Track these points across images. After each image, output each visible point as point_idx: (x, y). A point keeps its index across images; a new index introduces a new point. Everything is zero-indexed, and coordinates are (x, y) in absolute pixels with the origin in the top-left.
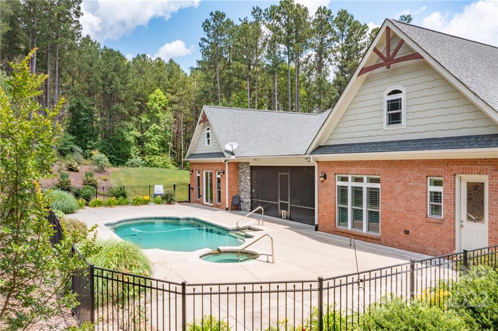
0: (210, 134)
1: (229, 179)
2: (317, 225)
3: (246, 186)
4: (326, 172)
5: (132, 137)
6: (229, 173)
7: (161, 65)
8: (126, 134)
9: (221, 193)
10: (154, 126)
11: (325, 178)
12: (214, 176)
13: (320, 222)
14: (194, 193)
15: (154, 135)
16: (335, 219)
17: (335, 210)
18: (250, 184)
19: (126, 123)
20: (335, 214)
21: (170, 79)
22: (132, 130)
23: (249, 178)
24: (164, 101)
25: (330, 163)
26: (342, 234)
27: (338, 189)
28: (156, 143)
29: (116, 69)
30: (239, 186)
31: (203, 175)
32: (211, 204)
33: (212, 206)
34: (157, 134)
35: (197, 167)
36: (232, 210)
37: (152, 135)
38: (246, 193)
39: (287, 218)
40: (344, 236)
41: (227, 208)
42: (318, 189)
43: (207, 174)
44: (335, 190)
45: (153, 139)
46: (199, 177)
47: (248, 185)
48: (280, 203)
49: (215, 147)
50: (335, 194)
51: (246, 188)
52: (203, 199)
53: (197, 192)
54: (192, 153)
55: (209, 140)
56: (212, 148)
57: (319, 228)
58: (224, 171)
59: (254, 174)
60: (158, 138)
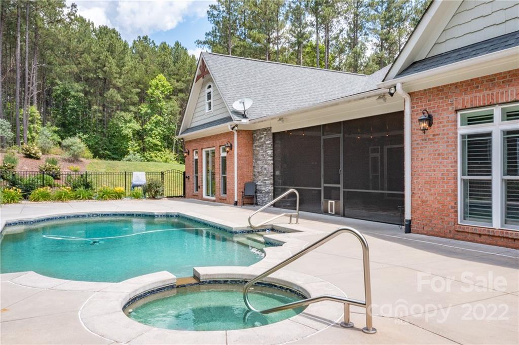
0: (212, 94)
1: (239, 156)
2: (410, 221)
3: (266, 166)
4: (431, 111)
5: (130, 130)
6: (238, 147)
7: (166, 49)
8: (122, 127)
9: (227, 180)
10: (155, 118)
11: (430, 125)
12: (217, 155)
13: (417, 215)
14: (191, 184)
15: (155, 127)
16: (455, 207)
17: (456, 187)
18: (272, 162)
19: (123, 113)
20: (456, 195)
21: (176, 64)
22: (130, 121)
23: (270, 152)
24: (168, 88)
25: (442, 90)
26: (477, 238)
27: (463, 143)
28: (157, 137)
29: (111, 50)
30: (254, 167)
31: (202, 156)
32: (214, 198)
33: (214, 201)
34: (160, 126)
35: (194, 145)
36: (244, 204)
37: (153, 127)
38: (266, 177)
39: (337, 214)
40: (481, 243)
41: (237, 202)
42: (412, 149)
43: (208, 154)
44: (456, 145)
45: (154, 132)
46: (196, 160)
47: (269, 165)
48: (325, 187)
49: (219, 112)
50: (456, 154)
51: (265, 169)
52: (202, 192)
53: (194, 182)
54: (188, 127)
55: (210, 104)
56: (215, 113)
57: (414, 227)
58: (231, 145)
59: (278, 146)
60: (159, 131)
